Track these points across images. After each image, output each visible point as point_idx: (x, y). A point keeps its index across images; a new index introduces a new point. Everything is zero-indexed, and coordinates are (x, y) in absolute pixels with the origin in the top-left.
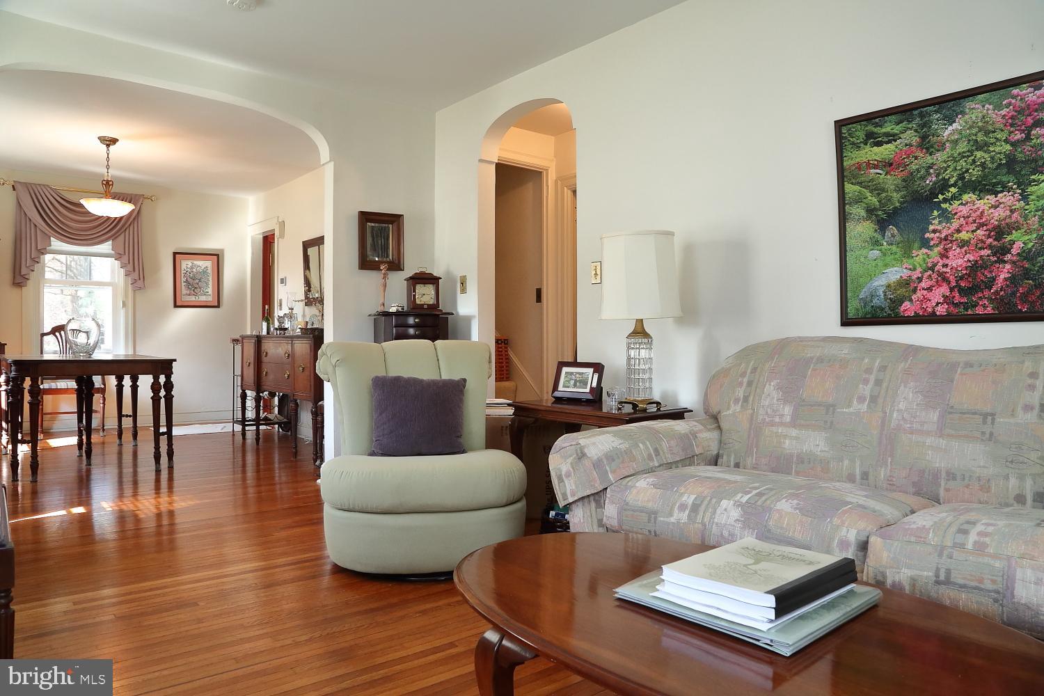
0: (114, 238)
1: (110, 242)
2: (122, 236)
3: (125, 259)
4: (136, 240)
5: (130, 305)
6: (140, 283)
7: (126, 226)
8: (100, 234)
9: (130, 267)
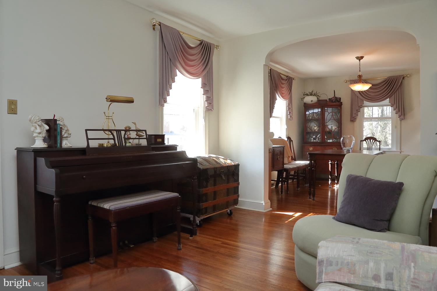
0: (390, 97)
1: (388, 99)
2: (394, 95)
3: (395, 106)
4: (400, 97)
5: (399, 127)
6: (402, 117)
7: (395, 90)
8: (383, 96)
9: (397, 109)
